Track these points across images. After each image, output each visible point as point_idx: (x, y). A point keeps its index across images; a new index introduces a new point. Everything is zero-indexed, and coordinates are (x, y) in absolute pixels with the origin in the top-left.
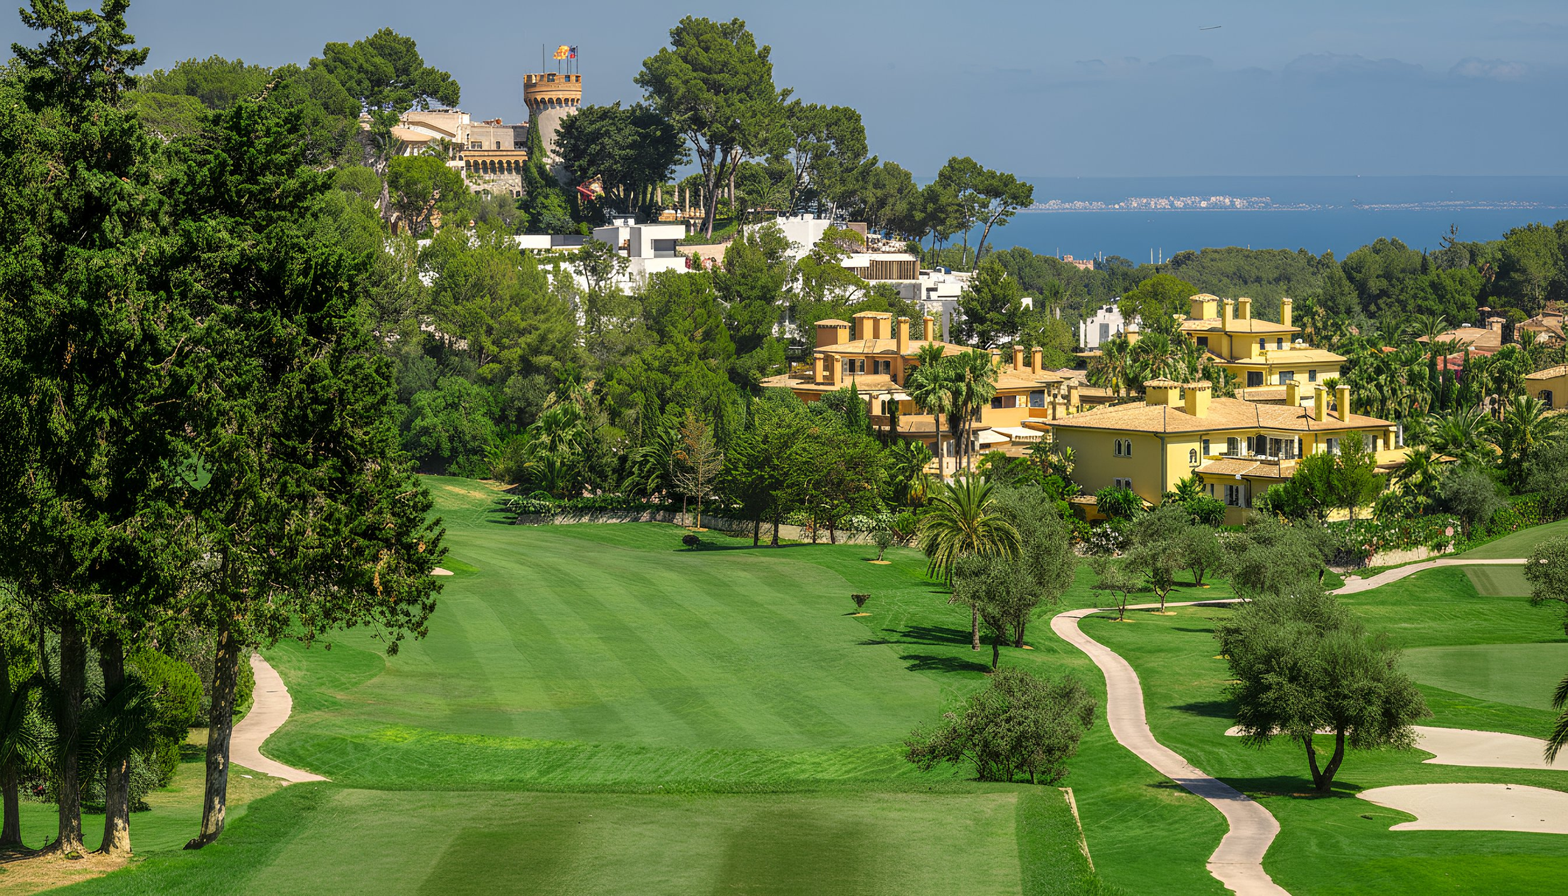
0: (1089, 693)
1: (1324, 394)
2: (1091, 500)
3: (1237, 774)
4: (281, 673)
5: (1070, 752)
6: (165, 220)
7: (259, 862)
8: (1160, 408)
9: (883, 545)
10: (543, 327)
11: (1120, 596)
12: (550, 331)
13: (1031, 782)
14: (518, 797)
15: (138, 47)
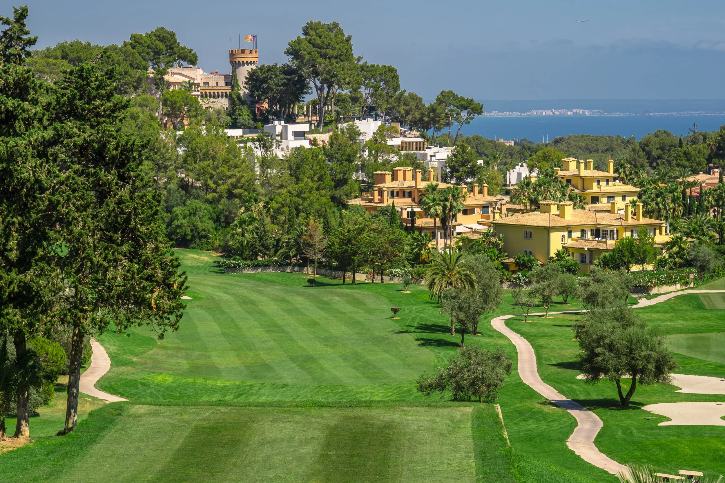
0: (509, 357)
1: (630, 208)
2: (512, 260)
3: (582, 397)
4: (106, 348)
5: (499, 387)
6: (45, 123)
7: (95, 441)
8: (547, 215)
9: (407, 283)
10: (238, 175)
11: (525, 309)
12: (242, 177)
13: (480, 401)
14: (223, 409)
15: (32, 36)
